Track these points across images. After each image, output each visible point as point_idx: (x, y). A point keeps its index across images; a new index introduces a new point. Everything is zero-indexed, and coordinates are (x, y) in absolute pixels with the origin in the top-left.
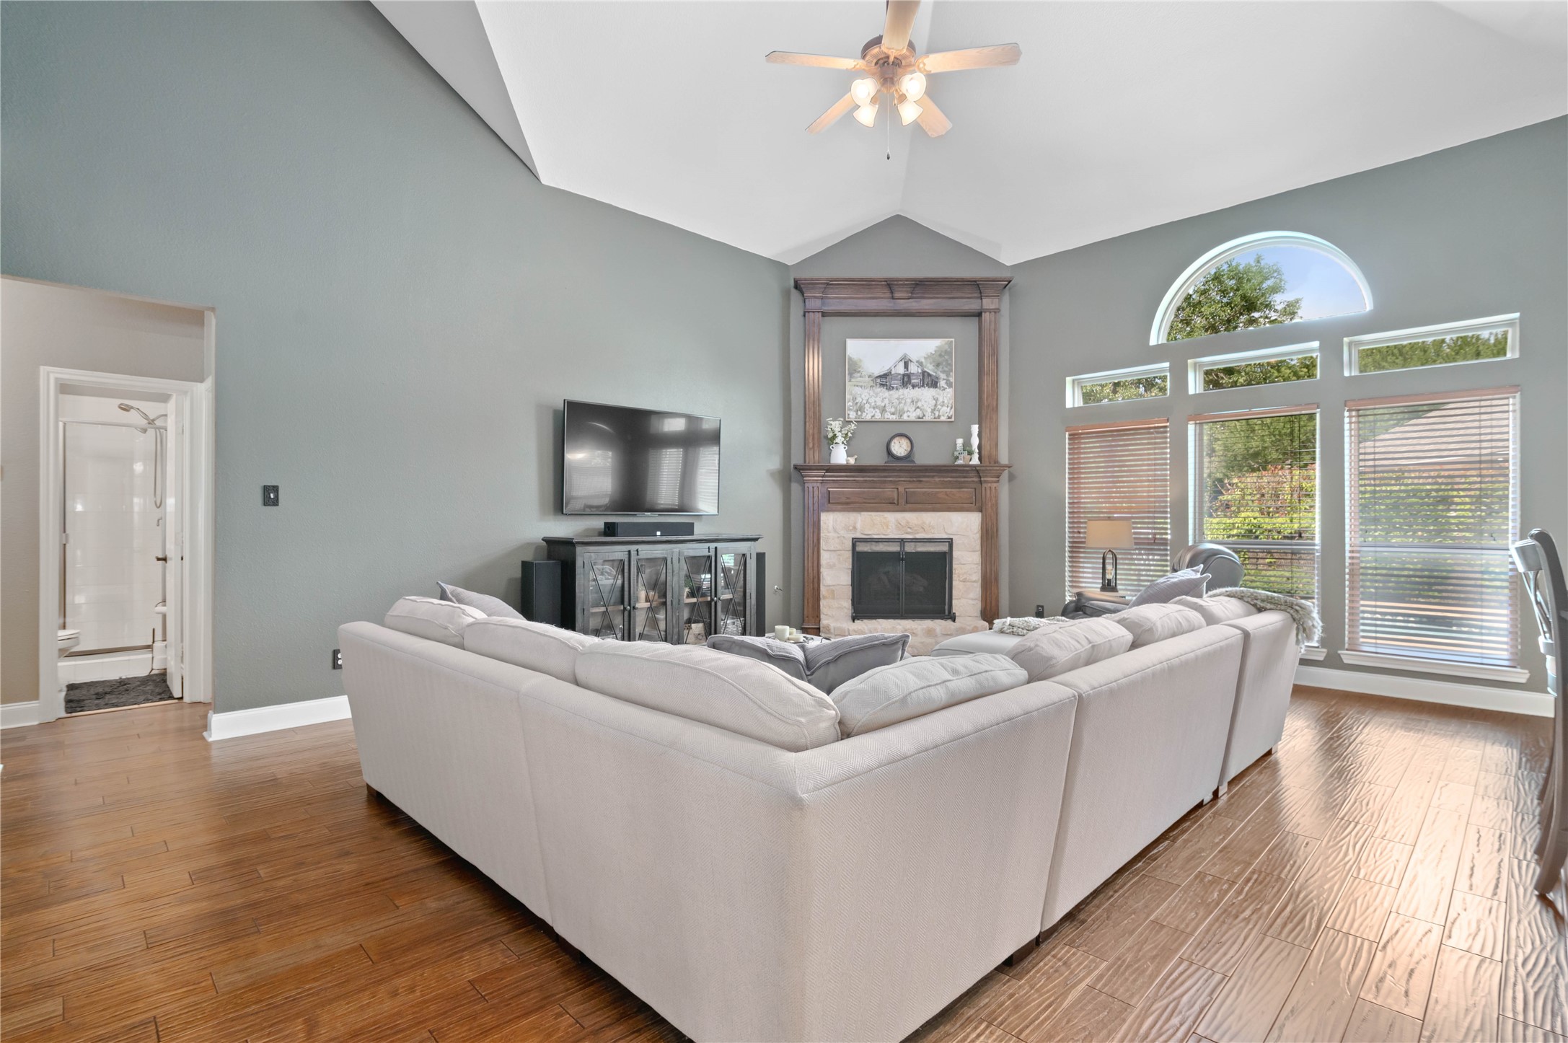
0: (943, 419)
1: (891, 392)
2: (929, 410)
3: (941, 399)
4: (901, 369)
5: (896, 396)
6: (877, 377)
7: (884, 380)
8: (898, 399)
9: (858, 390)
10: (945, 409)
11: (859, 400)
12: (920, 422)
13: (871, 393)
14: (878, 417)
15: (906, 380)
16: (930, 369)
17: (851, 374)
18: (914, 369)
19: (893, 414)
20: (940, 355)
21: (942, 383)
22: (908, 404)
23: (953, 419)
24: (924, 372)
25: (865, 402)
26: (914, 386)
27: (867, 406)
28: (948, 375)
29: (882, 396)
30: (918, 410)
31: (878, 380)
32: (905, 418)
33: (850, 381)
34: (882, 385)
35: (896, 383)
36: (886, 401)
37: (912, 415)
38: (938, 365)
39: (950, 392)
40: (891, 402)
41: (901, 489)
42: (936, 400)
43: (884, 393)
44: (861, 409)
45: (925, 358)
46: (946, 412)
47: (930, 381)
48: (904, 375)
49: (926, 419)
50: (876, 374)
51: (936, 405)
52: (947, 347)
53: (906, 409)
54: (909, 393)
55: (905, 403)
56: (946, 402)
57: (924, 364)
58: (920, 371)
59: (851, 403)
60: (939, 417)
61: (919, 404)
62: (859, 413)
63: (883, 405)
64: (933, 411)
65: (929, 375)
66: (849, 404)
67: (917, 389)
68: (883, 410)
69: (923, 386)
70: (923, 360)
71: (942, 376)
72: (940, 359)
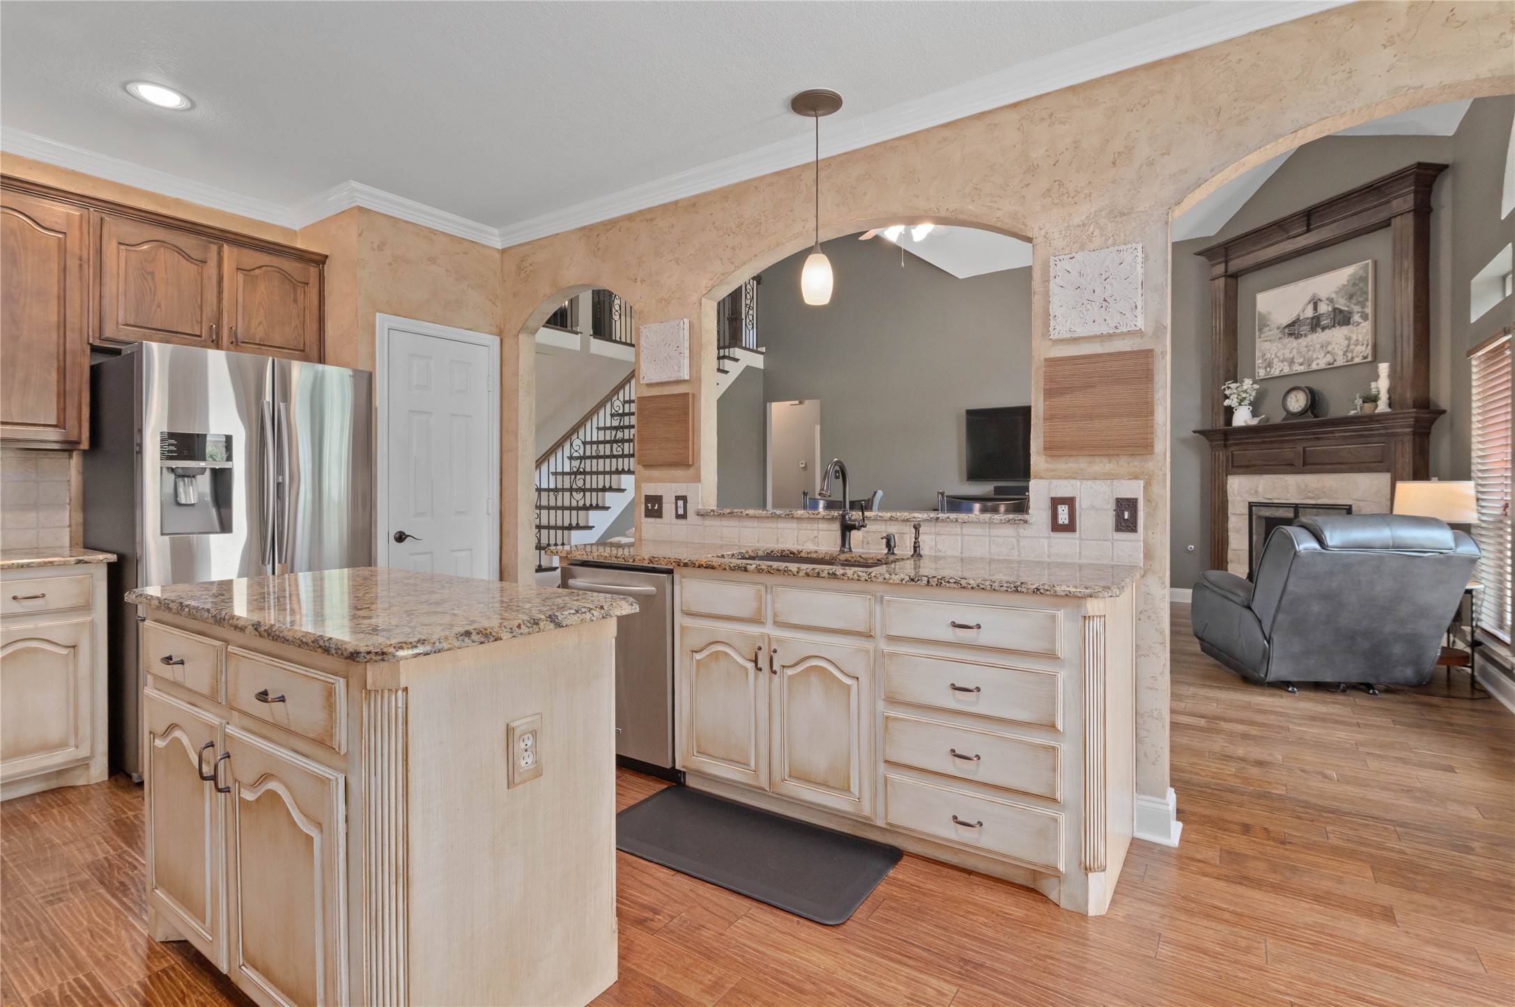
0: (1357, 360)
1: (1299, 341)
2: (1341, 353)
3: (1354, 337)
4: (1309, 313)
5: (1305, 344)
6: (1286, 327)
7: (1293, 329)
8: (1306, 347)
9: (1267, 345)
10: (1360, 348)
11: (1268, 356)
12: (1331, 369)
13: (1280, 345)
14: (1286, 370)
15: (1316, 324)
16: (1342, 304)
17: (1260, 330)
18: (1324, 308)
19: (1301, 364)
20: (1354, 285)
21: (1356, 318)
22: (1317, 350)
23: (1370, 359)
24: (1335, 309)
25: (1273, 356)
26: (1323, 329)
27: (1276, 361)
28: (1363, 305)
29: (1292, 346)
30: (1328, 355)
31: (1287, 331)
32: (1314, 367)
33: (1260, 337)
34: (1290, 335)
35: (1305, 329)
36: (1295, 352)
37: (1321, 362)
38: (1351, 297)
39: (1366, 326)
40: (1299, 352)
41: (1300, 449)
42: (1349, 339)
43: (1292, 343)
44: (1270, 365)
45: (1336, 293)
46: (1362, 351)
47: (1342, 318)
48: (1313, 318)
49: (1339, 363)
50: (1285, 324)
51: (1348, 346)
52: (1361, 273)
53: (1315, 357)
54: (1320, 337)
55: (1314, 350)
56: (1360, 339)
57: (1335, 300)
58: (1330, 309)
59: (1260, 361)
60: (1352, 358)
61: (1330, 348)
62: (1268, 369)
63: (1291, 356)
64: (1345, 354)
65: (1341, 311)
66: (1259, 361)
67: (1327, 331)
68: (1291, 362)
69: (1334, 326)
70: (1334, 296)
71: (1357, 308)
72: (1354, 291)
